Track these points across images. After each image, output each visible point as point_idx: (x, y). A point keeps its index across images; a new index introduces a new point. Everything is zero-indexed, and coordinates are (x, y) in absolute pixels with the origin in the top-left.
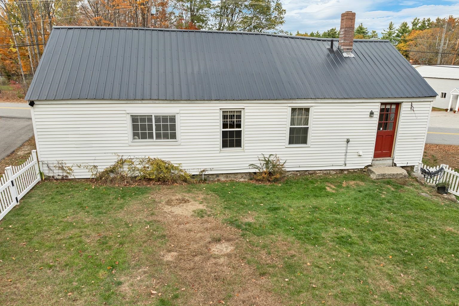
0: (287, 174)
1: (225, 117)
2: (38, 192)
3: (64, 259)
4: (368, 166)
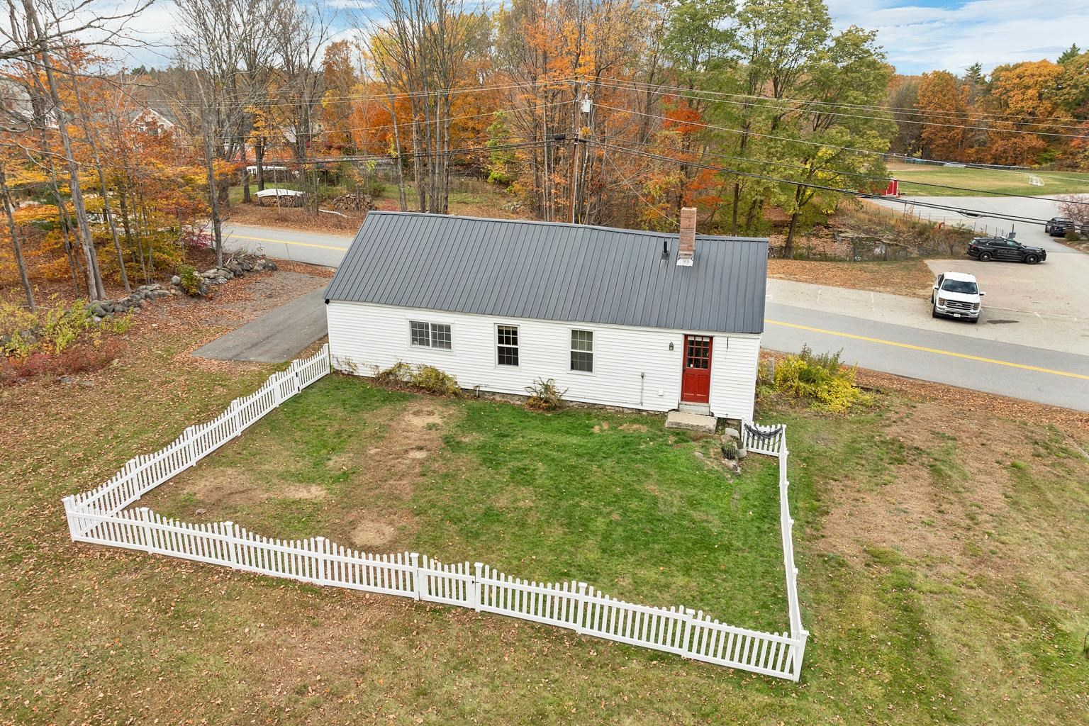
0: (571, 404)
1: (500, 332)
2: (321, 384)
3: (307, 438)
4: (674, 410)
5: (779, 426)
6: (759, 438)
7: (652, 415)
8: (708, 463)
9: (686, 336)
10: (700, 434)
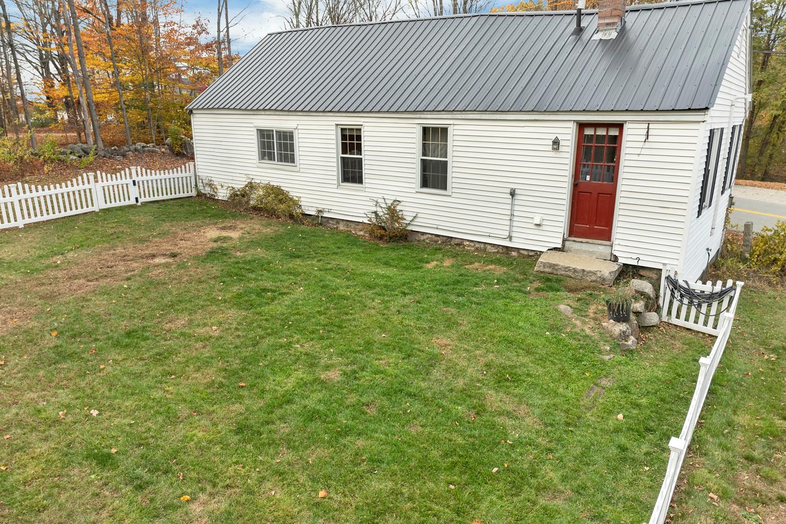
1: (344, 137)
4: (555, 249)
5: (730, 283)
6: (691, 303)
7: (524, 256)
8: (578, 323)
9: (582, 126)
10: (585, 284)
